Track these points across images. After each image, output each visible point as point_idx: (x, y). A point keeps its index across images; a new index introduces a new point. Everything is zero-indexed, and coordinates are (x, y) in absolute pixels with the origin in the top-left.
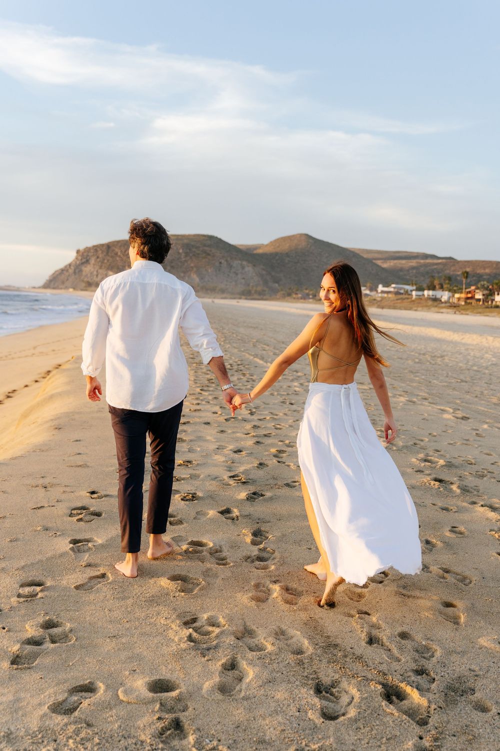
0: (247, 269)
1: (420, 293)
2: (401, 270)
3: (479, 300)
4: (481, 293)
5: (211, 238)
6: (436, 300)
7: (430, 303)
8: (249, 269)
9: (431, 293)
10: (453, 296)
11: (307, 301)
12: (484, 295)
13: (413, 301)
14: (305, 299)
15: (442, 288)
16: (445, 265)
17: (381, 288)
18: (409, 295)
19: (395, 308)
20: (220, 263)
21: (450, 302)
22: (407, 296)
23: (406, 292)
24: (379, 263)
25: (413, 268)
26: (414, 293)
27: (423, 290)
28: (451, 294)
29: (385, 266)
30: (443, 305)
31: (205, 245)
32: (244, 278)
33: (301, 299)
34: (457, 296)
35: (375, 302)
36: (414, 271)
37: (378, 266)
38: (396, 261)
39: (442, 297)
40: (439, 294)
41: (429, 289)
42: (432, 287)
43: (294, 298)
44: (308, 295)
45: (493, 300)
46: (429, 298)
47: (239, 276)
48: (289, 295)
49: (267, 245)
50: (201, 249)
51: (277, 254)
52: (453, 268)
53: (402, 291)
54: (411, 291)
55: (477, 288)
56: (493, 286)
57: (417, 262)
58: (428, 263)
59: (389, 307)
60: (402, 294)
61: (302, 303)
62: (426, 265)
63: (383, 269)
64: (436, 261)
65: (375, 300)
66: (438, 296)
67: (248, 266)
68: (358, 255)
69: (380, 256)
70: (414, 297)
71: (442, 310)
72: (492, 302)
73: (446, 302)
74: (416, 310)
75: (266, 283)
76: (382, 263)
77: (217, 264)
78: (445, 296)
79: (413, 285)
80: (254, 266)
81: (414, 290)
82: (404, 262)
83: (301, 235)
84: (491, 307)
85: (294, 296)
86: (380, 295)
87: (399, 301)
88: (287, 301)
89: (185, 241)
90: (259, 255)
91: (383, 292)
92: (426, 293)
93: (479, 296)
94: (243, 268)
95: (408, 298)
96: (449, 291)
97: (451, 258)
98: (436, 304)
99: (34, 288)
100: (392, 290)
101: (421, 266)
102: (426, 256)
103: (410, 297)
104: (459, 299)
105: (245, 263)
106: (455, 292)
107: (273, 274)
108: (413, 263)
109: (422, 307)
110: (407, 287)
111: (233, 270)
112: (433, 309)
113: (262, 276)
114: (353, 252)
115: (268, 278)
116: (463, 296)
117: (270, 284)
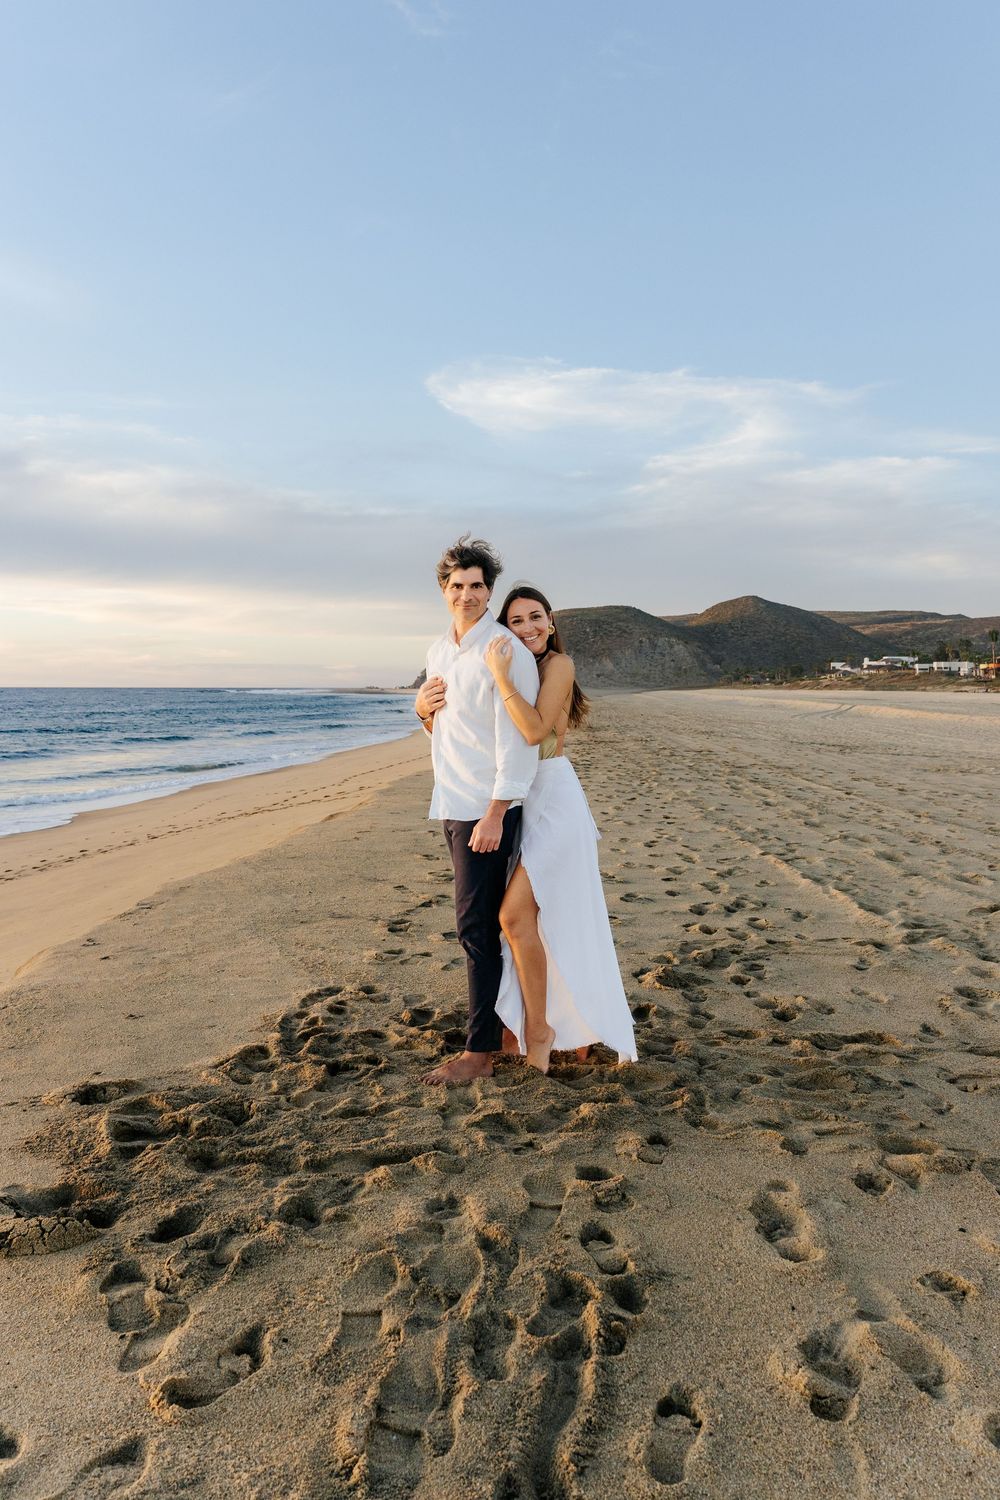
0: (676, 648)
1: (927, 666)
2: (890, 636)
6: (952, 675)
7: (944, 679)
8: (680, 648)
9: (942, 664)
10: (977, 667)
13: (917, 677)
14: (759, 683)
15: (957, 656)
16: (953, 626)
17: (867, 662)
18: (910, 669)
19: (892, 688)
20: (641, 642)
21: (972, 677)
22: (907, 671)
23: (905, 666)
24: (856, 628)
25: (907, 633)
26: (917, 666)
27: (931, 661)
28: (972, 665)
29: (866, 632)
30: (964, 680)
31: (620, 620)
32: (673, 661)
33: (754, 683)
34: (983, 666)
35: (860, 681)
36: (910, 638)
37: (857, 633)
38: (881, 626)
39: (960, 669)
40: (954, 665)
41: (938, 660)
42: (945, 658)
43: (745, 683)
44: (763, 677)
46: (941, 672)
47: (667, 658)
48: (737, 679)
49: (702, 614)
50: (614, 625)
51: (716, 625)
52: (964, 630)
53: (899, 665)
54: (912, 663)
57: (913, 625)
58: (928, 624)
59: (883, 688)
60: (898, 668)
61: (755, 688)
62: (925, 627)
63: (864, 636)
64: (938, 622)
65: (860, 679)
66: (954, 669)
67: (678, 644)
68: (829, 619)
69: (858, 620)
70: (918, 672)
71: (964, 689)
73: (966, 676)
74: (924, 690)
75: (704, 664)
76: (863, 628)
77: (637, 644)
78: (965, 667)
79: (914, 656)
80: (686, 643)
81: (916, 662)
82: (893, 625)
83: (747, 598)
85: (744, 680)
86: (866, 672)
87: (895, 679)
88: (734, 688)
89: (594, 617)
90: (692, 628)
91: (870, 667)
92: (935, 665)
94: (672, 647)
95: (909, 674)
96: (971, 660)
97: (960, 616)
98: (953, 679)
99: (403, 688)
100: (884, 663)
101: (918, 630)
102: (924, 616)
103: (911, 671)
104: (986, 671)
105: (674, 640)
106: (980, 661)
107: (713, 652)
108: (907, 626)
109: (932, 684)
110: (905, 659)
111: (658, 650)
112: (949, 687)
113: (697, 656)
114: (821, 617)
115: (707, 658)
116: (992, 666)
117: (710, 666)
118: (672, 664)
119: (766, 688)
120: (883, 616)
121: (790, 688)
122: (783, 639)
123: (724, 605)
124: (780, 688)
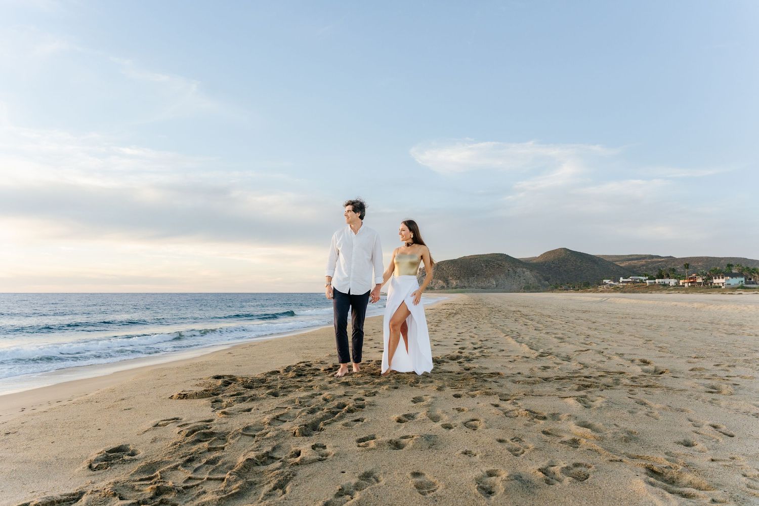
0: (526, 273)
1: (652, 281)
2: (634, 267)
3: (700, 283)
4: (701, 279)
5: (502, 255)
6: (665, 285)
7: (661, 288)
8: (528, 273)
9: (661, 280)
10: (679, 282)
11: (569, 291)
12: (703, 279)
13: (647, 287)
14: (567, 290)
15: (668, 277)
16: (667, 262)
17: (621, 279)
18: (644, 283)
19: (634, 292)
20: (509, 270)
21: (676, 286)
23: (641, 281)
24: (617, 263)
25: (643, 265)
26: (647, 281)
27: (655, 279)
28: (676, 281)
29: (622, 265)
30: (672, 288)
31: (498, 260)
33: (565, 290)
34: (681, 281)
35: (618, 289)
36: (644, 268)
37: (617, 266)
38: (629, 262)
39: (669, 283)
40: (667, 281)
41: (659, 278)
42: (662, 277)
43: (560, 290)
44: (569, 287)
45: (711, 283)
46: (660, 284)
47: (522, 278)
48: (556, 288)
49: (539, 257)
50: (495, 263)
51: (545, 262)
52: (673, 264)
53: (638, 281)
54: (645, 280)
55: (698, 275)
56: (710, 273)
57: (646, 261)
58: (654, 261)
59: (630, 292)
60: (637, 282)
61: (566, 292)
62: (652, 263)
63: (621, 267)
64: (659, 260)
65: (618, 288)
66: (666, 283)
67: (527, 271)
68: (603, 259)
69: (617, 259)
70: (648, 284)
71: (671, 292)
72: (711, 284)
73: (672, 286)
74: (651, 293)
75: (540, 281)
76: (620, 263)
77: (507, 271)
78: (672, 282)
79: (645, 276)
80: (531, 271)
81: (647, 279)
82: (636, 262)
83: (561, 249)
84: (712, 288)
85: (560, 288)
86: (621, 284)
87: (636, 288)
88: (555, 292)
89: (485, 259)
90: (533, 264)
91: (623, 282)
92: (657, 281)
93: (700, 280)
94: (524, 273)
95: (643, 285)
96: (675, 278)
97: (671, 257)
98: (665, 288)
100: (630, 280)
101: (649, 264)
102: (652, 257)
104: (684, 284)
105: (525, 269)
106: (680, 279)
107: (544, 275)
108: (643, 262)
109: (655, 290)
110: (641, 278)
111: (517, 274)
112: (664, 291)
113: (536, 277)
114: (599, 258)
115: (541, 278)
116: (686, 281)
117: (543, 282)
118: (524, 281)
119: (571, 292)
120: (630, 257)
121: (582, 292)
122: (579, 269)
123: (550, 252)
124: (577, 292)
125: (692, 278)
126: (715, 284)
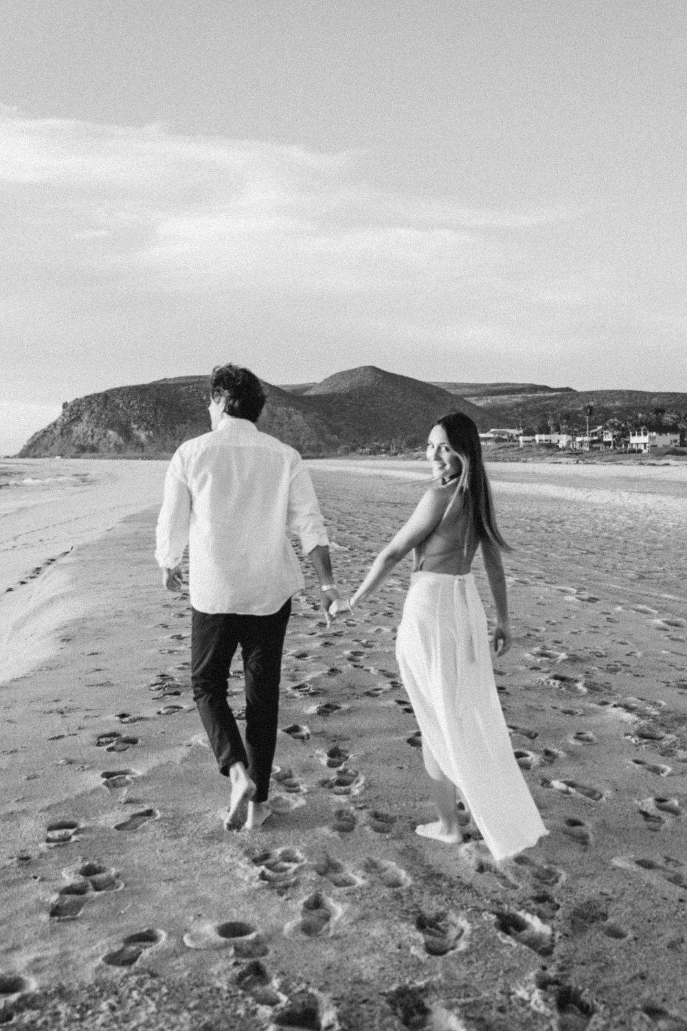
0: (295, 418)
1: (530, 438)
2: (503, 408)
3: (608, 444)
4: (610, 435)
6: (550, 446)
7: (543, 450)
8: (298, 418)
9: (543, 437)
10: (574, 440)
11: (378, 456)
12: (614, 436)
13: (521, 449)
14: (375, 454)
15: (558, 430)
16: (560, 398)
18: (515, 441)
19: (496, 460)
21: (570, 449)
22: (511, 443)
23: (511, 438)
24: (472, 400)
25: (518, 405)
26: (521, 439)
27: (533, 434)
28: (570, 438)
29: (480, 404)
30: (561, 452)
32: (291, 430)
33: (370, 454)
34: (579, 439)
36: (520, 410)
37: (470, 404)
38: (494, 397)
39: (558, 441)
40: (554, 438)
41: (541, 433)
42: (547, 432)
43: (361, 454)
44: (379, 448)
45: (627, 443)
46: (542, 445)
47: (285, 427)
48: (354, 449)
49: (320, 384)
51: (334, 395)
52: (571, 403)
53: (505, 437)
54: (518, 436)
55: (606, 428)
56: (626, 424)
57: (523, 397)
58: (538, 397)
59: (489, 459)
60: (505, 440)
61: (372, 459)
62: (535, 400)
63: (478, 408)
64: (548, 394)
66: (554, 441)
67: (296, 414)
69: (472, 391)
70: (522, 444)
71: (560, 460)
72: (626, 446)
73: (564, 449)
74: (525, 462)
75: (321, 435)
76: (476, 400)
78: (563, 440)
79: (519, 429)
80: (304, 412)
81: (521, 435)
82: (505, 397)
83: (366, 368)
84: (626, 452)
85: (361, 451)
87: (502, 450)
88: (351, 458)
90: (309, 397)
92: (537, 437)
93: (608, 438)
94: (290, 416)
95: (513, 446)
96: (569, 433)
97: (568, 389)
98: (551, 451)
99: (8, 457)
100: (492, 435)
101: (528, 402)
102: (535, 388)
103: (515, 444)
104: (582, 443)
105: (291, 409)
106: (576, 435)
107: (331, 422)
108: (518, 398)
109: (533, 456)
110: (511, 431)
111: (276, 420)
112: (548, 458)
113: (315, 426)
114: (437, 388)
115: (324, 428)
116: (587, 439)
117: (327, 436)
118: (290, 434)
119: (382, 459)
120: (496, 388)
121: (404, 459)
122: (400, 409)
123: (342, 375)
124: (395, 459)
125: (595, 434)
126: (632, 444)
